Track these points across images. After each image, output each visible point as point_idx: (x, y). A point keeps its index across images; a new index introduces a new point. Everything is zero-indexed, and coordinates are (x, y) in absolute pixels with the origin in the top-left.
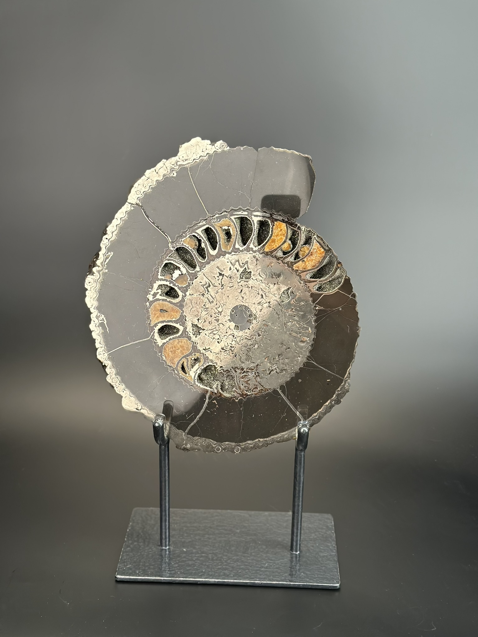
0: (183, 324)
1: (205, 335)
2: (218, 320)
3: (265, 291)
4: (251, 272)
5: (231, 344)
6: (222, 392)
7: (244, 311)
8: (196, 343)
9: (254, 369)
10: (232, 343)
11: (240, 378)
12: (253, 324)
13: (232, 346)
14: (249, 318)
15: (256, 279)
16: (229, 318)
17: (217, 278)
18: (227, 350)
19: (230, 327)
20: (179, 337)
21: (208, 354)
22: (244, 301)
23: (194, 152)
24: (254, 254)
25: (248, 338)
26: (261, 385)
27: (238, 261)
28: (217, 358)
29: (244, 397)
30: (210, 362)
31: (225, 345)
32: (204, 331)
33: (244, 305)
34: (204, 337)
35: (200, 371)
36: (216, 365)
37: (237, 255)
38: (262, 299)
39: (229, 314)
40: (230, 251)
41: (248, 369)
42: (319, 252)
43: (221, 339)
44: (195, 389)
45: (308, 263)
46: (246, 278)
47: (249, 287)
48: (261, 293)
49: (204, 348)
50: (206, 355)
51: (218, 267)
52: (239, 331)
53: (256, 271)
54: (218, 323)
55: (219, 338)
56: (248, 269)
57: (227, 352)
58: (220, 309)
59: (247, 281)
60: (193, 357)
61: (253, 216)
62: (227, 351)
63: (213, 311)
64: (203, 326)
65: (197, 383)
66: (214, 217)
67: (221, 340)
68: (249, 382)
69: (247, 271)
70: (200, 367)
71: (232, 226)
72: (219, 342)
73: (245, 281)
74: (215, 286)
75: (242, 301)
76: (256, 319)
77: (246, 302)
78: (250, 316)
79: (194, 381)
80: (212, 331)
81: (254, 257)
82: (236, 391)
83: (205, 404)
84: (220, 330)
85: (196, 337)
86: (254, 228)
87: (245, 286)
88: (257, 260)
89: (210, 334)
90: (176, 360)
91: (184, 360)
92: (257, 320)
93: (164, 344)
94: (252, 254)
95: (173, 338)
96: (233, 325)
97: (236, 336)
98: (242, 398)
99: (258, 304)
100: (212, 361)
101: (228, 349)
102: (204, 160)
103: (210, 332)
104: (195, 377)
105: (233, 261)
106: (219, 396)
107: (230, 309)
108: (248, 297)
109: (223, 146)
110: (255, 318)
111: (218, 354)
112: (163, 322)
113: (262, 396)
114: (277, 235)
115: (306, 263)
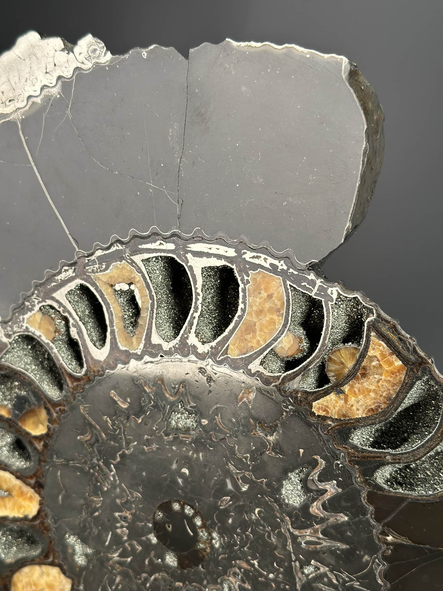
0: (46, 530)
3: (236, 468)
4: (195, 413)
7: (186, 517)
15: (211, 434)
23: (27, 76)
27: (161, 380)
37: (158, 363)
40: (139, 351)
42: (386, 367)
45: (353, 398)
46: (186, 428)
47: (195, 455)
51: (114, 394)
53: (209, 410)
59: (189, 438)
61: (189, 256)
63: (112, 507)
64: (92, 542)
66: (93, 258)
67: (137, 585)
69: (186, 410)
71: (138, 282)
73: (182, 437)
81: (202, 371)
86: (196, 288)
87: (184, 449)
88: (210, 380)
94: (195, 362)
102: (52, 96)
105: (149, 381)
108: (194, 481)
109: (95, 50)
114: (260, 312)
115: (349, 398)
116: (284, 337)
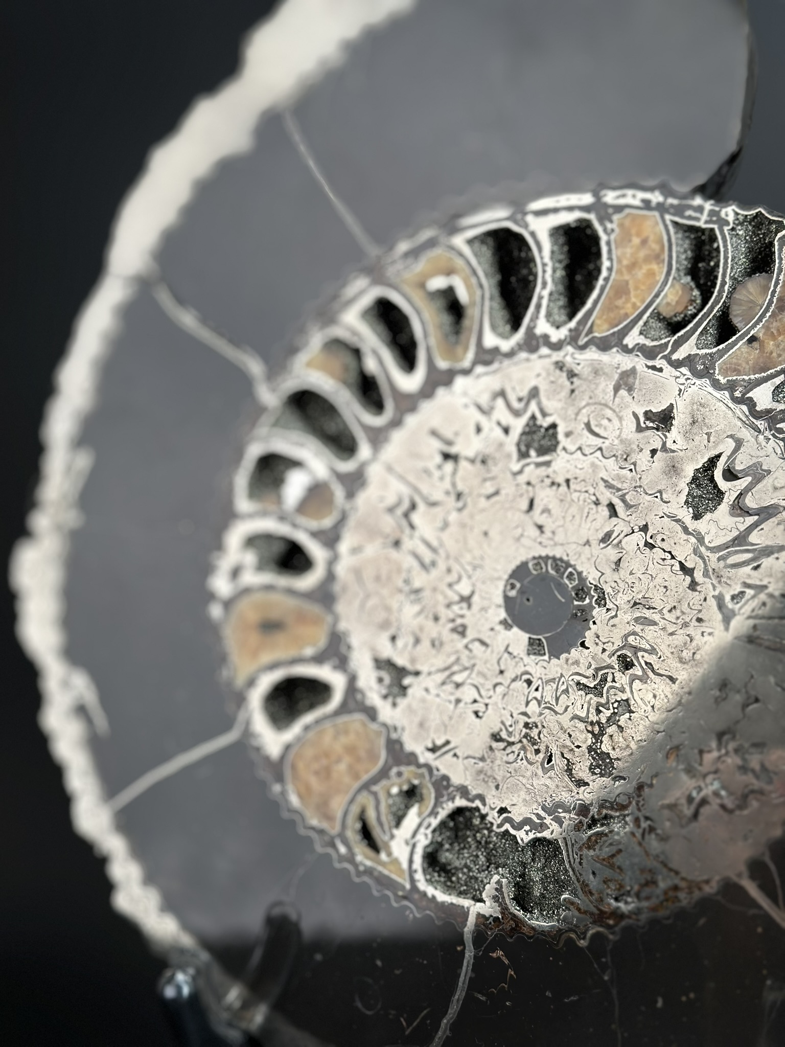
0: (342, 663)
1: (424, 693)
2: (461, 631)
3: (619, 486)
4: (554, 426)
5: (525, 714)
6: (520, 914)
7: (553, 578)
8: (395, 729)
9: (630, 803)
10: (529, 710)
11: (580, 849)
12: (594, 623)
13: (529, 721)
14: (576, 603)
15: (580, 449)
16: (503, 614)
17: (437, 474)
18: (512, 739)
19: (510, 649)
20: (338, 713)
21: (444, 765)
22: (545, 542)
24: (557, 356)
25: (584, 681)
26: (671, 870)
27: (502, 394)
28: (482, 776)
29: (609, 927)
30: (458, 798)
31: (503, 723)
32: (421, 678)
33: (551, 554)
34: (423, 701)
35: (426, 835)
36: (481, 807)
37: (495, 372)
38: (614, 519)
39: (500, 600)
40: (466, 363)
41: (607, 808)
43: (487, 701)
44: (417, 907)
45: (772, 343)
46: (542, 451)
47: (559, 485)
48: (606, 496)
49: (430, 745)
50: (438, 770)
51: (434, 433)
52: (546, 657)
53: (573, 416)
54: (465, 641)
55: (478, 698)
56: (544, 414)
57: (516, 748)
58: (464, 588)
59: (548, 464)
60: (393, 785)
61: (530, 218)
62: (513, 743)
63: (440, 598)
64: (413, 661)
65: (422, 885)
67: (487, 705)
68: (618, 861)
69: (541, 427)
70: (424, 819)
71: (460, 270)
72: (480, 714)
73: (538, 465)
74: (433, 504)
75: (539, 540)
76: (603, 602)
77: (556, 544)
78: (581, 591)
79: (413, 881)
80: (447, 673)
81: (560, 366)
82: (572, 903)
83: (464, 969)
84: (474, 665)
85: (394, 705)
86: (542, 258)
87: (542, 481)
88: (572, 375)
89: (445, 687)
90: (338, 805)
91: (365, 799)
92: (610, 605)
93: (288, 748)
94: (549, 356)
95: (318, 722)
96: (519, 638)
97: (540, 682)
98: (601, 929)
99: (603, 540)
100: (464, 791)
101: (517, 736)
103: (440, 677)
104: (411, 861)
105: (484, 400)
106: (512, 929)
107: (499, 578)
108: (561, 522)
110: (601, 600)
111: (482, 759)
112: (273, 666)
113: (681, 914)
114: (633, 266)
115: (765, 344)
116: (669, 289)
